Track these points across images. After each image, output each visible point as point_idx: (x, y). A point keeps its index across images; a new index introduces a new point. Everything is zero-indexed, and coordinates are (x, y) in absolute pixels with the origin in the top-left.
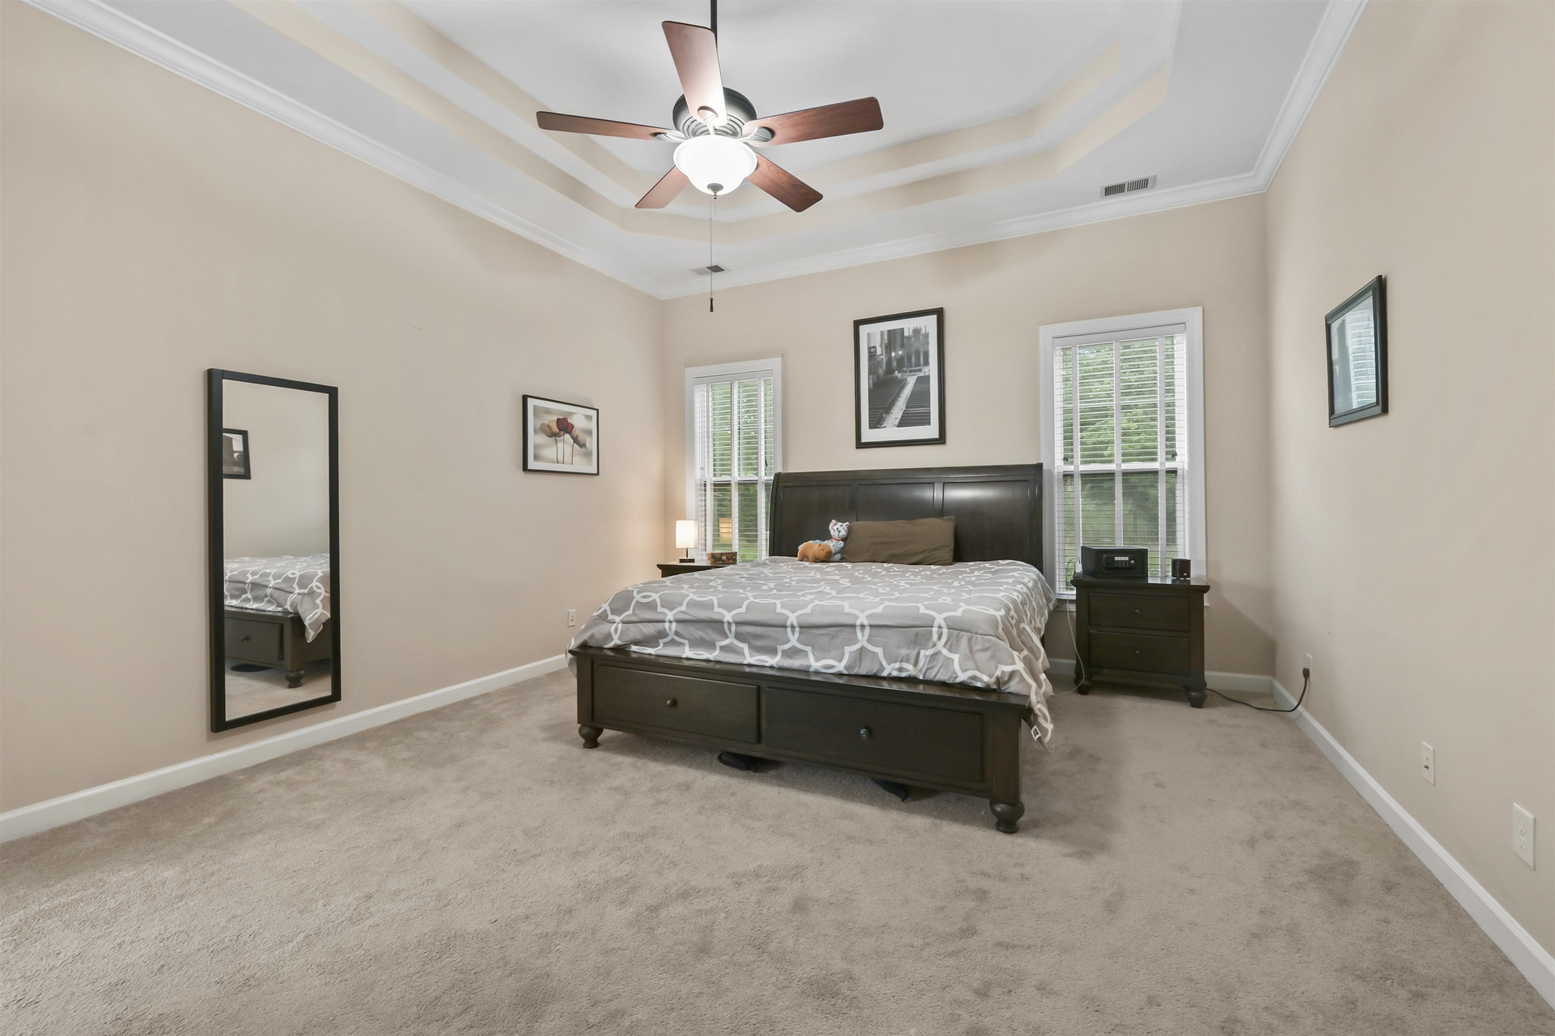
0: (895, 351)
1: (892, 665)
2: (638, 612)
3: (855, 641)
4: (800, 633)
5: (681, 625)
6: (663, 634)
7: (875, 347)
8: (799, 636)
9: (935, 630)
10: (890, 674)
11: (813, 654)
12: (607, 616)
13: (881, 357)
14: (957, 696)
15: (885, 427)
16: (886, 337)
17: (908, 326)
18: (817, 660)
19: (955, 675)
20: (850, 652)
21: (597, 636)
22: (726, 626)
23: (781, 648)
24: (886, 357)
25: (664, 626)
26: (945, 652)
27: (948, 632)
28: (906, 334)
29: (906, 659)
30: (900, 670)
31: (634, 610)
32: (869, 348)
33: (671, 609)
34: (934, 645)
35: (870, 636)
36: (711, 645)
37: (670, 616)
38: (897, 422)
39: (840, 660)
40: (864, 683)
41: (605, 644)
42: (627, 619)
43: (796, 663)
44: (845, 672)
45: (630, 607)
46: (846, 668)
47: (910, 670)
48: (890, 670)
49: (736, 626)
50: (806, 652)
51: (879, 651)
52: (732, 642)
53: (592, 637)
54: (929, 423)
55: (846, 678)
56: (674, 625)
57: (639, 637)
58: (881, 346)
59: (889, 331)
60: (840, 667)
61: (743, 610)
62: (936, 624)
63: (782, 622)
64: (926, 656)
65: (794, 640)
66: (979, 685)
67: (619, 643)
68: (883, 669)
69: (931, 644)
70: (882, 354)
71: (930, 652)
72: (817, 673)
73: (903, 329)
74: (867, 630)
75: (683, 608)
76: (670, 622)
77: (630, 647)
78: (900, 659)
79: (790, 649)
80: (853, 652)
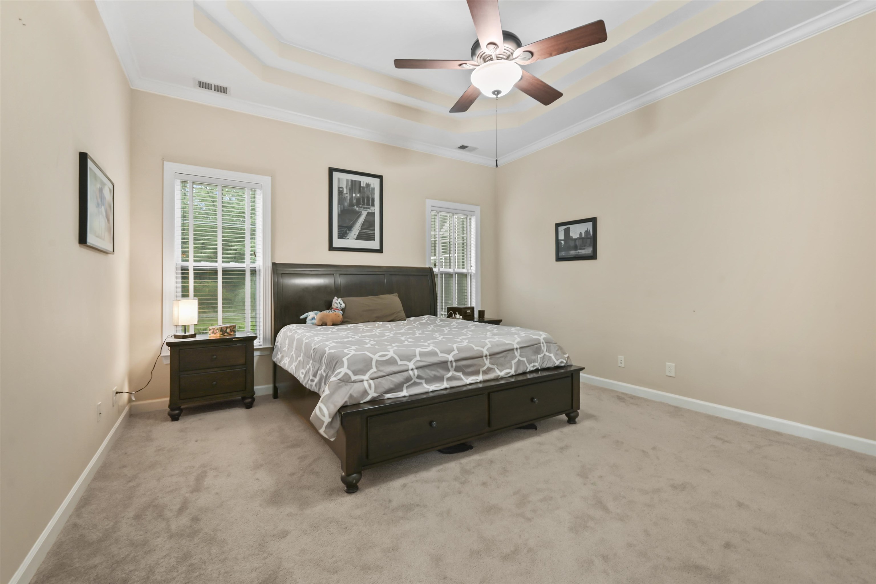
0: (355, 193)
1: (531, 365)
2: (381, 368)
3: (515, 357)
4: (490, 359)
5: (420, 370)
6: (408, 379)
7: (342, 188)
8: (490, 361)
9: (542, 344)
10: (530, 370)
11: (498, 369)
12: (350, 378)
13: (346, 195)
14: (556, 372)
15: (348, 239)
16: (350, 183)
17: (364, 180)
18: (501, 371)
19: (554, 363)
20: (515, 363)
21: (355, 395)
22: (449, 364)
23: (482, 370)
24: (349, 196)
25: (409, 373)
26: (547, 354)
27: (546, 345)
28: (362, 185)
29: (534, 362)
30: (534, 366)
31: (377, 367)
32: (339, 188)
33: (410, 361)
34: (543, 352)
35: (520, 353)
36: (440, 379)
37: (411, 365)
38: (355, 237)
39: (511, 368)
40: (521, 378)
41: (362, 400)
42: (376, 375)
43: (491, 376)
44: (514, 374)
45: (371, 365)
46: (515, 371)
47: (537, 365)
48: (530, 368)
49: (455, 363)
50: (494, 369)
51: (525, 359)
52: (453, 374)
53: (351, 396)
54: (374, 240)
55: (514, 377)
56: (416, 372)
57: (392, 386)
58: (346, 188)
59: (352, 181)
60: (512, 372)
61: (456, 352)
62: (541, 342)
63: (481, 355)
64: (540, 358)
65: (487, 363)
66: (563, 365)
67: (375, 395)
68: (527, 368)
69: (542, 351)
70: (347, 194)
71: (542, 355)
72: (502, 378)
73: (360, 182)
74: (519, 350)
75: (418, 358)
76: (412, 370)
77: (384, 396)
78: (533, 362)
79: (487, 369)
80: (516, 363)
